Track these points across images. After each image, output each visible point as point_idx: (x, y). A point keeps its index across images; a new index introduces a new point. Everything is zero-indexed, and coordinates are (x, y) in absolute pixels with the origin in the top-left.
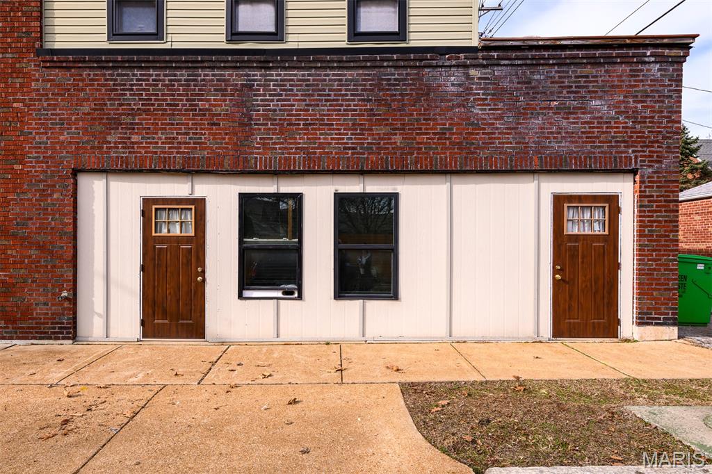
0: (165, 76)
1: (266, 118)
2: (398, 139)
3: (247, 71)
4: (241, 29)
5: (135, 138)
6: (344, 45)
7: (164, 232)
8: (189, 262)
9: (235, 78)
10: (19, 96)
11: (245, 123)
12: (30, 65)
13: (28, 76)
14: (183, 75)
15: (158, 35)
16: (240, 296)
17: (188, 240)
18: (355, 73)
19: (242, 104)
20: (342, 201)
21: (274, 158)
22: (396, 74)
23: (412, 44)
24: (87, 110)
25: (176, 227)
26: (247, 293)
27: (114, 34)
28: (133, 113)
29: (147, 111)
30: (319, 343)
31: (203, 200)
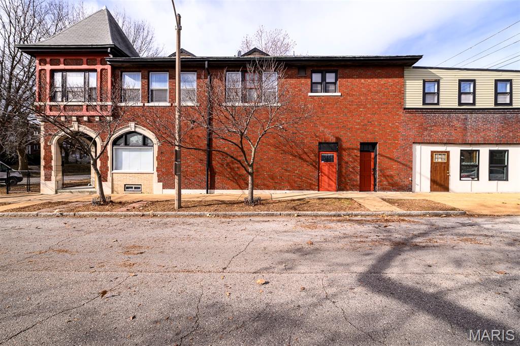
0: (441, 116)
1: (471, 128)
2: (511, 134)
3: (465, 115)
4: (462, 102)
5: (432, 134)
6: (493, 107)
7: (436, 161)
8: (444, 170)
9: (462, 116)
10: (398, 121)
11: (465, 129)
12: (401, 112)
13: (400, 115)
14: (446, 115)
15: (438, 104)
16: (460, 180)
17: (445, 163)
18: (498, 115)
19: (464, 124)
20: (492, 153)
21: (474, 140)
22: (510, 115)
23: (514, 107)
24: (417, 125)
25: (439, 159)
26: (462, 179)
27: (424, 103)
28: (431, 127)
29: (436, 126)
30: (486, 193)
31: (449, 152)
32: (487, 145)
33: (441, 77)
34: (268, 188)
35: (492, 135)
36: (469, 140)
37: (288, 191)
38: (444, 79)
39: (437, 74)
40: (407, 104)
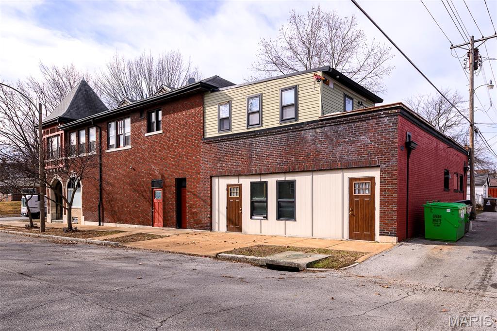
0: (231, 143)
1: (256, 155)
2: (293, 159)
3: (251, 139)
4: (250, 124)
5: (224, 165)
8: (238, 206)
9: (248, 142)
11: (250, 157)
12: (201, 144)
13: (200, 147)
14: (235, 142)
15: (229, 130)
16: (251, 218)
17: (238, 198)
18: (281, 135)
19: (250, 150)
20: (280, 184)
22: (293, 134)
23: (300, 122)
24: (213, 156)
26: (253, 217)
27: (219, 131)
28: (223, 157)
29: (227, 156)
31: (241, 185)
32: (275, 175)
33: (233, 97)
34: (127, 222)
35: (274, 162)
36: (255, 169)
37: (137, 226)
38: (235, 99)
39: (229, 95)
40: (207, 134)
